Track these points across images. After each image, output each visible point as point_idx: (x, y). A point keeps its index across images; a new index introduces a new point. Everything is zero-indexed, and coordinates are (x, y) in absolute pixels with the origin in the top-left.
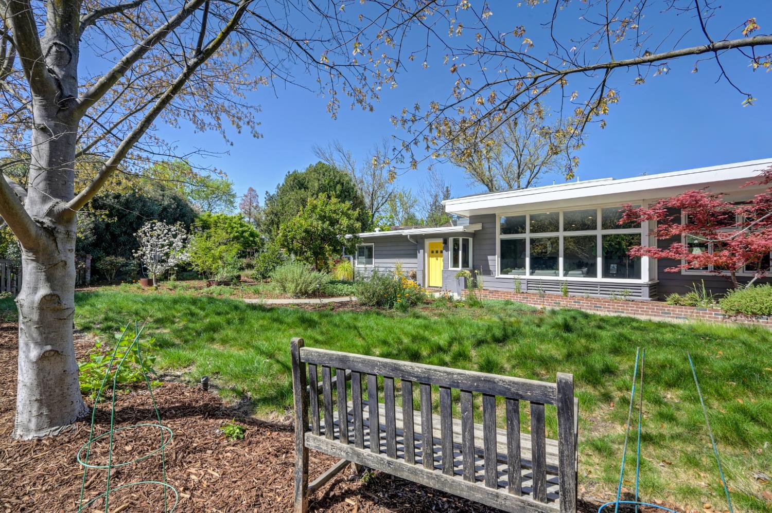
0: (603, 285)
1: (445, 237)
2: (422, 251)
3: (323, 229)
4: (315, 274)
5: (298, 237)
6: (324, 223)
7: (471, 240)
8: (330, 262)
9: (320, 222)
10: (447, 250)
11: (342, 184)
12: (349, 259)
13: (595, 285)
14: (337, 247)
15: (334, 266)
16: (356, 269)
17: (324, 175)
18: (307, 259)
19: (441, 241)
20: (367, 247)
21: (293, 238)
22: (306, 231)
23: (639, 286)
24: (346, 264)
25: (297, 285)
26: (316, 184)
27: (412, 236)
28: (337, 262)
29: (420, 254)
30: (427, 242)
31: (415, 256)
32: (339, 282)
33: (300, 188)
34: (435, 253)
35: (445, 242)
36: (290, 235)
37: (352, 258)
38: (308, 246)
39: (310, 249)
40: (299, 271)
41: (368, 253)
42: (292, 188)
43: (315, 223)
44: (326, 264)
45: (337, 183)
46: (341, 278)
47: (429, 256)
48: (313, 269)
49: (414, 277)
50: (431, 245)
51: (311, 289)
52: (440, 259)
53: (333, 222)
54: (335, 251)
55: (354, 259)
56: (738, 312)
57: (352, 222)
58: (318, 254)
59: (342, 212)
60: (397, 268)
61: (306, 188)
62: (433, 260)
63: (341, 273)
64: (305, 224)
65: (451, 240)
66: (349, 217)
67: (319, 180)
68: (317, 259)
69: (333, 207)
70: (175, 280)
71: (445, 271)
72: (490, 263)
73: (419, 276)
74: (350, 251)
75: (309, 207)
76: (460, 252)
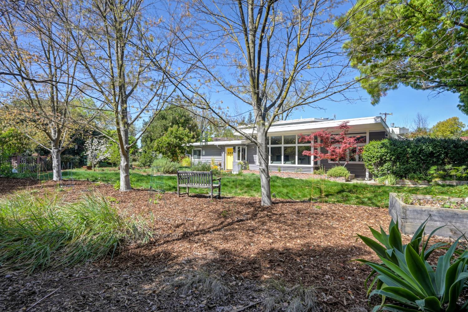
0: (298, 168)
1: (234, 146)
2: (224, 153)
3: (176, 142)
4: (173, 163)
5: (164, 146)
6: (176, 140)
7: (246, 148)
8: (179, 158)
9: (175, 139)
10: (235, 152)
11: (185, 116)
12: (189, 156)
13: (295, 167)
14: (183, 150)
15: (181, 160)
16: (193, 161)
17: (175, 111)
18: (168, 156)
19: (232, 148)
20: (198, 150)
21: (162, 147)
22: (168, 143)
23: (310, 168)
24: (187, 159)
25: (165, 168)
26: (171, 117)
27: (219, 145)
28: (183, 158)
29: (223, 154)
30: (226, 148)
31: (221, 155)
32: (184, 167)
33: (163, 119)
34: (230, 154)
35: (234, 148)
36: (161, 145)
37: (190, 156)
38: (169, 150)
39: (170, 152)
40: (165, 162)
41: (198, 153)
42: (158, 119)
43: (172, 140)
44: (177, 159)
45: (182, 116)
46: (185, 165)
47: (227, 155)
48: (172, 161)
49: (220, 165)
50: (228, 150)
51: (171, 170)
52: (232, 156)
53: (181, 139)
54: (182, 152)
55: (191, 156)
56: (331, 176)
57: (190, 139)
58: (174, 154)
59: (185, 135)
60: (212, 161)
61: (166, 119)
62: (229, 157)
63: (184, 163)
64: (168, 140)
65: (237, 148)
66: (188, 137)
67: (173, 114)
68: (173, 156)
69: (180, 132)
70: (98, 167)
71: (234, 162)
72: (254, 158)
73: (222, 165)
74: (189, 153)
75: (169, 132)
76: (241, 153)
